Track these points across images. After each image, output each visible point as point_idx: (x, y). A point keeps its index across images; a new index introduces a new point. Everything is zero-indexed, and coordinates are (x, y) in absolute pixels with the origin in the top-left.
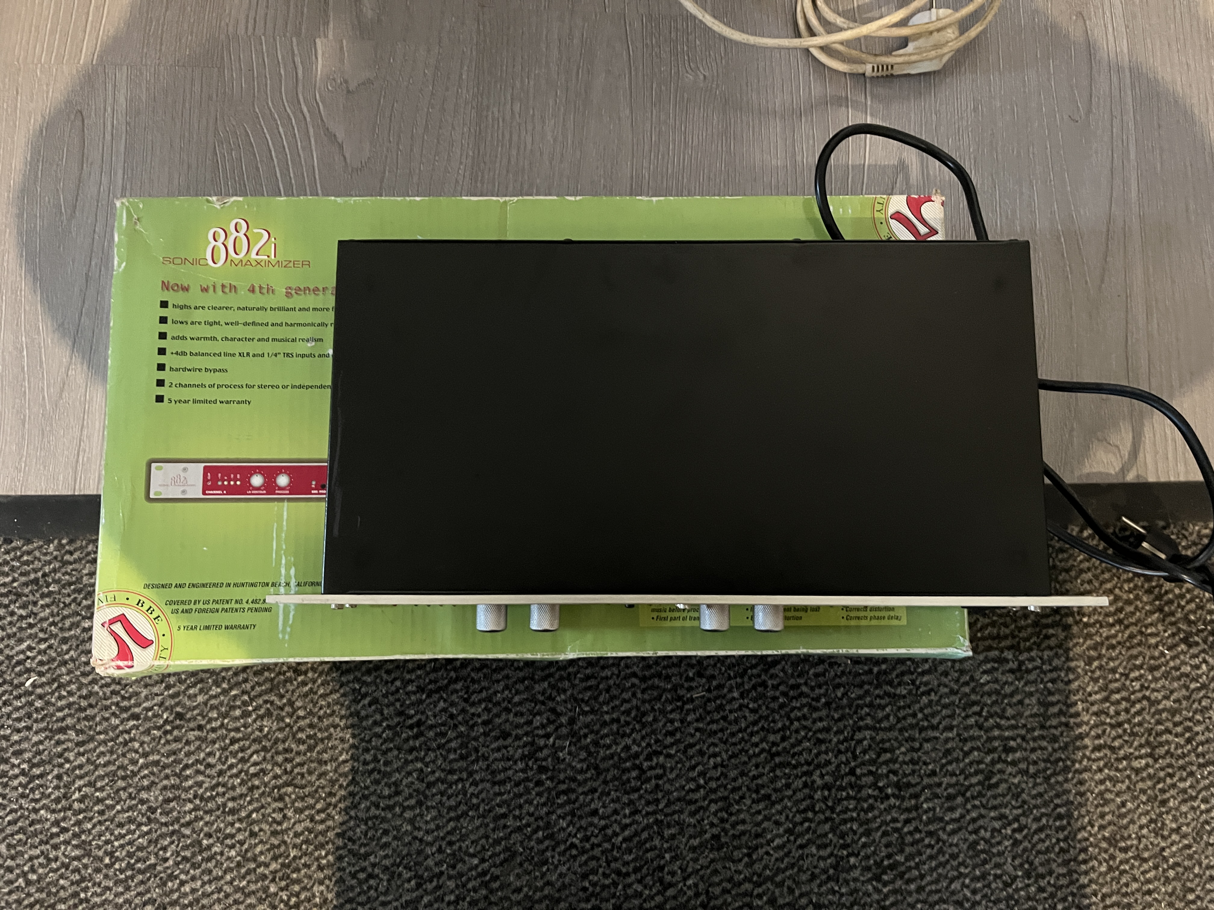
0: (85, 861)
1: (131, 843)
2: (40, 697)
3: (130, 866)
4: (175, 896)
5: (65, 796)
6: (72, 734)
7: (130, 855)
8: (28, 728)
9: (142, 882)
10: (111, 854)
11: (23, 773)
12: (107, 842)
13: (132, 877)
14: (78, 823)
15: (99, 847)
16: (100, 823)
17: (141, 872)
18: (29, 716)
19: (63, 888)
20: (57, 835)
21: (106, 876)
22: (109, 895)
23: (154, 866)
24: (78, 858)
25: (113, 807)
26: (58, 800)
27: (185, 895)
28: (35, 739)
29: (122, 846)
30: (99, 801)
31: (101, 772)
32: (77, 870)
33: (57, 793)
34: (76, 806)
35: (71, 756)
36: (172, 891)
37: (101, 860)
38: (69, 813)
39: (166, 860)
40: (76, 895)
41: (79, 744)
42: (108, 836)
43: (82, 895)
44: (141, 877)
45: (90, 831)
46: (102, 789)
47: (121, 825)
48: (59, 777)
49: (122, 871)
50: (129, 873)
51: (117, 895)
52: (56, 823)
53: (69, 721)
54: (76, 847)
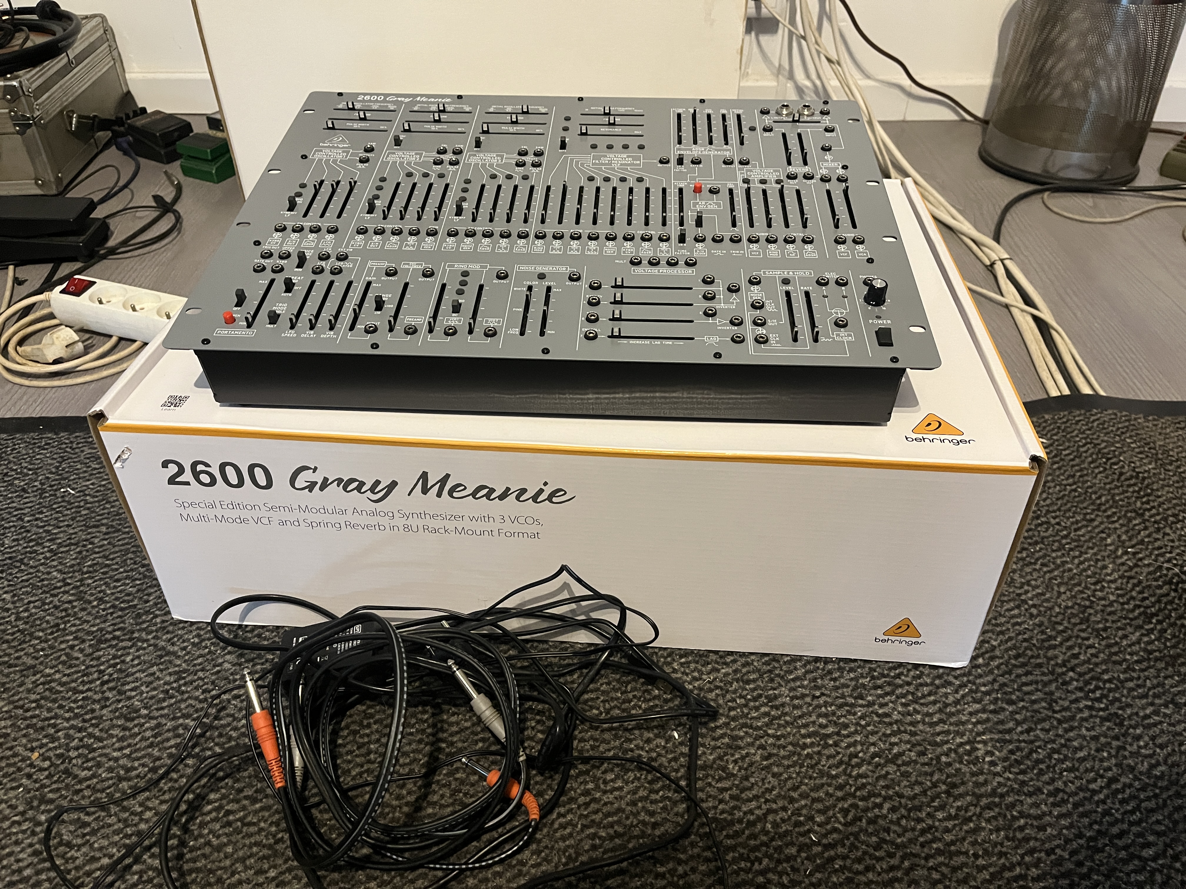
0: (75, 604)
1: (120, 592)
2: (88, 509)
3: (114, 606)
4: (145, 626)
5: (79, 564)
6: (104, 529)
7: (117, 599)
8: (68, 526)
9: (120, 617)
10: (101, 599)
11: (51, 551)
12: (100, 592)
13: (112, 614)
14: (81, 580)
15: (92, 595)
16: (101, 579)
17: (122, 609)
18: (73, 519)
19: (48, 622)
20: (60, 588)
21: (89, 614)
22: (86, 626)
23: (135, 606)
24: (70, 602)
25: (117, 570)
26: (72, 566)
27: (156, 624)
28: (71, 531)
29: (112, 594)
30: (107, 566)
31: (117, 549)
32: (66, 610)
33: (73, 562)
34: (85, 569)
35: (96, 540)
36: (144, 622)
37: (90, 602)
38: (77, 574)
39: (147, 601)
40: (58, 625)
41: (106, 534)
42: (103, 587)
43: (62, 626)
44: (120, 613)
45: (88, 585)
46: (113, 559)
47: (118, 580)
48: (80, 552)
49: (104, 610)
50: (111, 610)
51: (93, 626)
52: (64, 580)
53: (105, 521)
54: (72, 595)
